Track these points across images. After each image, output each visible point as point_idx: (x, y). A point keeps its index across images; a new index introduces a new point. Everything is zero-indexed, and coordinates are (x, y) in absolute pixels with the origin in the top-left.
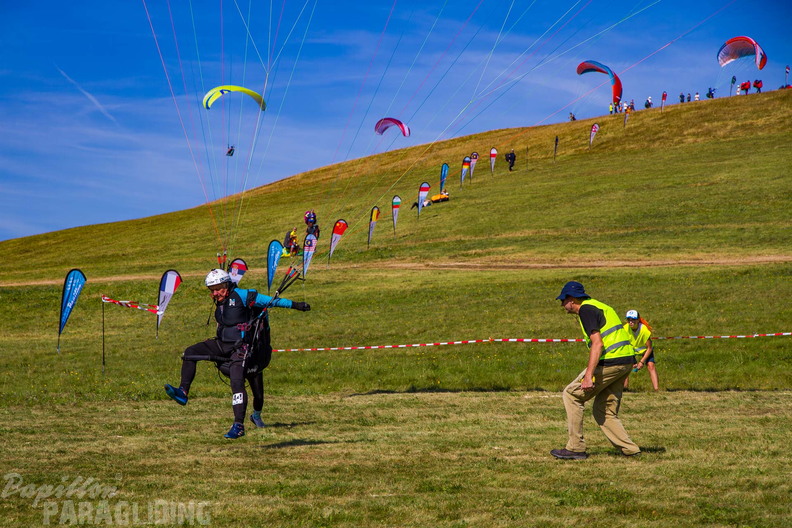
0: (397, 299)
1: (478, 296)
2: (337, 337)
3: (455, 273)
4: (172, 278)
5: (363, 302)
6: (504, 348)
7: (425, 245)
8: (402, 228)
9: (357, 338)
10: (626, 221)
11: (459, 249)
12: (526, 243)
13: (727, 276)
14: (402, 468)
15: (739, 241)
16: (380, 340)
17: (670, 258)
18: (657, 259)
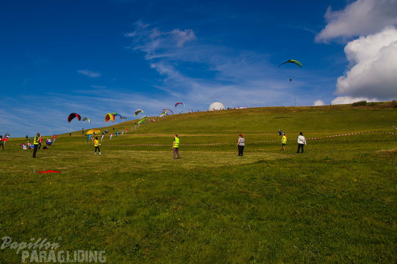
0: (134, 139)
1: (144, 139)
2: (123, 144)
3: (142, 136)
4: (103, 136)
5: (128, 140)
7: (138, 132)
8: (136, 130)
10: (165, 130)
11: (143, 133)
12: (152, 132)
17: (170, 135)
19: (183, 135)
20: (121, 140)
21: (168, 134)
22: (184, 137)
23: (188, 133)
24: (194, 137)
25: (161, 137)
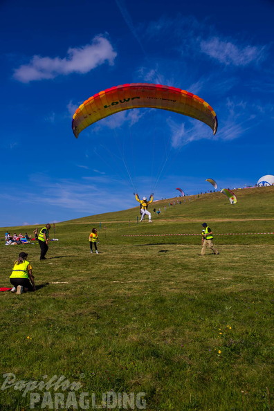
0: (160, 226)
1: (175, 227)
2: (148, 234)
3: (171, 222)
5: (153, 227)
6: (177, 236)
7: (166, 217)
9: (151, 234)
10: (202, 213)
11: (172, 218)
12: (184, 217)
13: (219, 223)
14: (150, 259)
15: (222, 217)
16: (156, 234)
17: (209, 220)
18: (207, 220)
19: (227, 220)
20: (143, 227)
21: (206, 218)
22: (230, 222)
23: (234, 217)
24: (242, 222)
25: (197, 224)
